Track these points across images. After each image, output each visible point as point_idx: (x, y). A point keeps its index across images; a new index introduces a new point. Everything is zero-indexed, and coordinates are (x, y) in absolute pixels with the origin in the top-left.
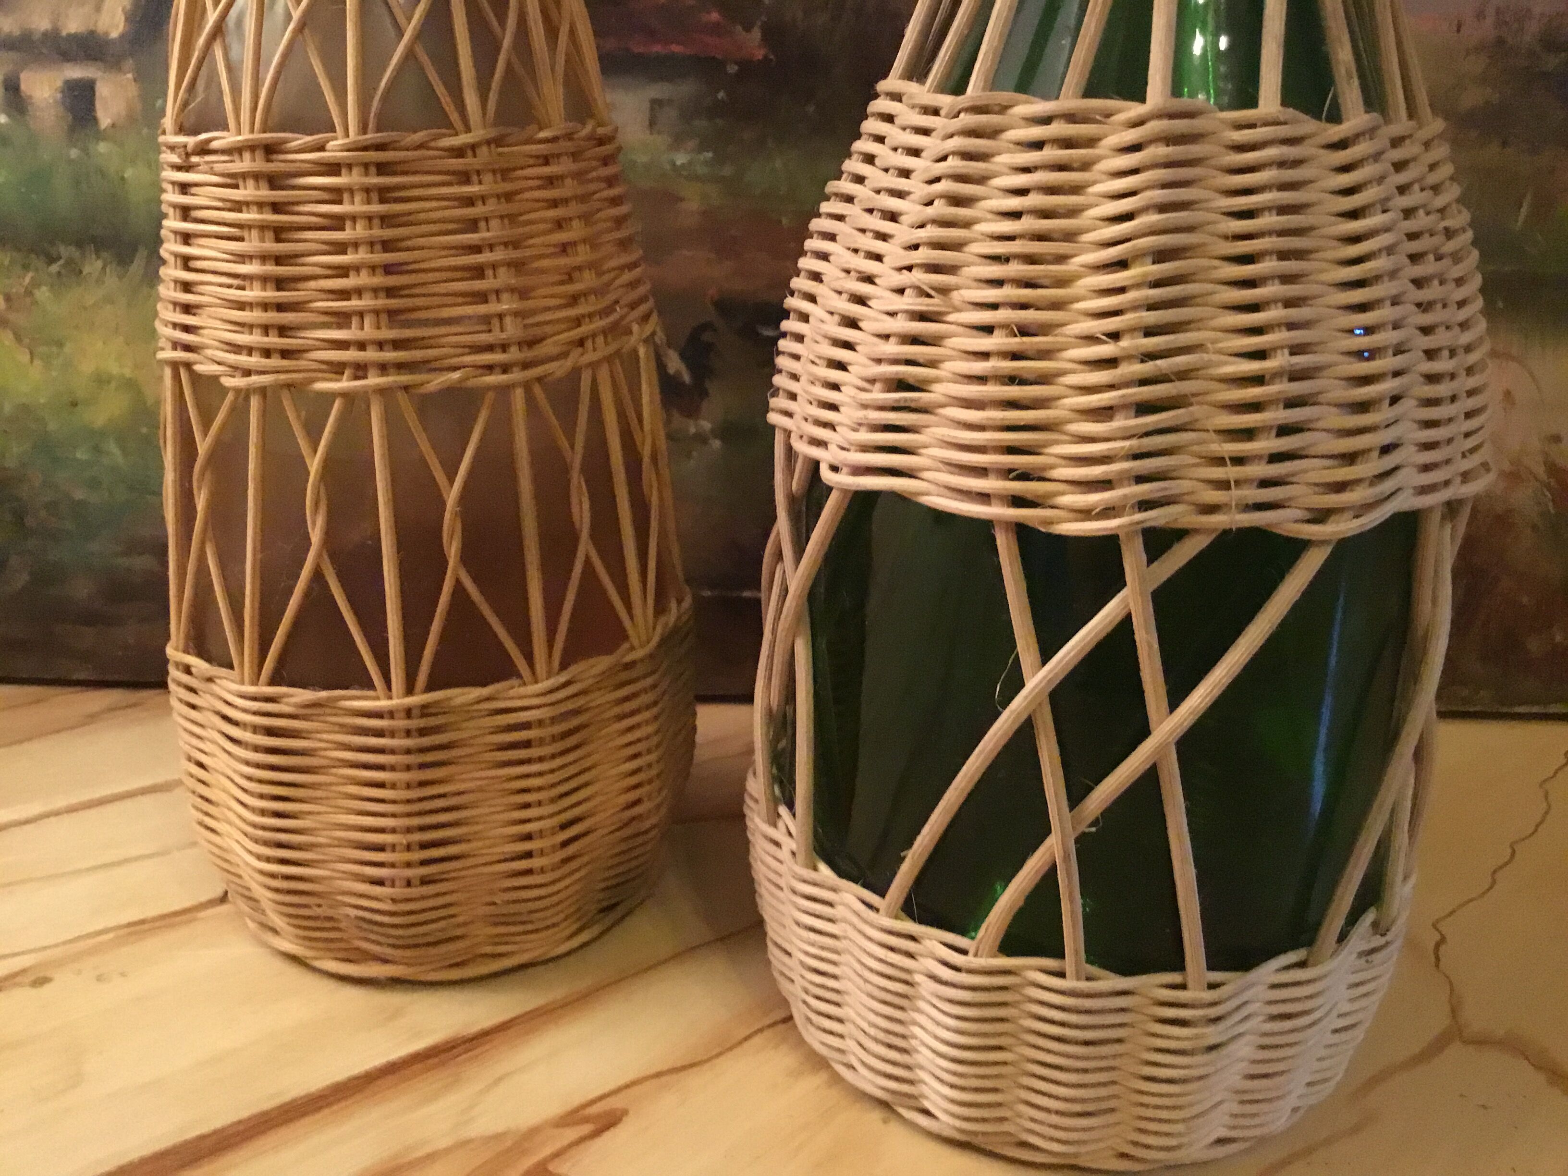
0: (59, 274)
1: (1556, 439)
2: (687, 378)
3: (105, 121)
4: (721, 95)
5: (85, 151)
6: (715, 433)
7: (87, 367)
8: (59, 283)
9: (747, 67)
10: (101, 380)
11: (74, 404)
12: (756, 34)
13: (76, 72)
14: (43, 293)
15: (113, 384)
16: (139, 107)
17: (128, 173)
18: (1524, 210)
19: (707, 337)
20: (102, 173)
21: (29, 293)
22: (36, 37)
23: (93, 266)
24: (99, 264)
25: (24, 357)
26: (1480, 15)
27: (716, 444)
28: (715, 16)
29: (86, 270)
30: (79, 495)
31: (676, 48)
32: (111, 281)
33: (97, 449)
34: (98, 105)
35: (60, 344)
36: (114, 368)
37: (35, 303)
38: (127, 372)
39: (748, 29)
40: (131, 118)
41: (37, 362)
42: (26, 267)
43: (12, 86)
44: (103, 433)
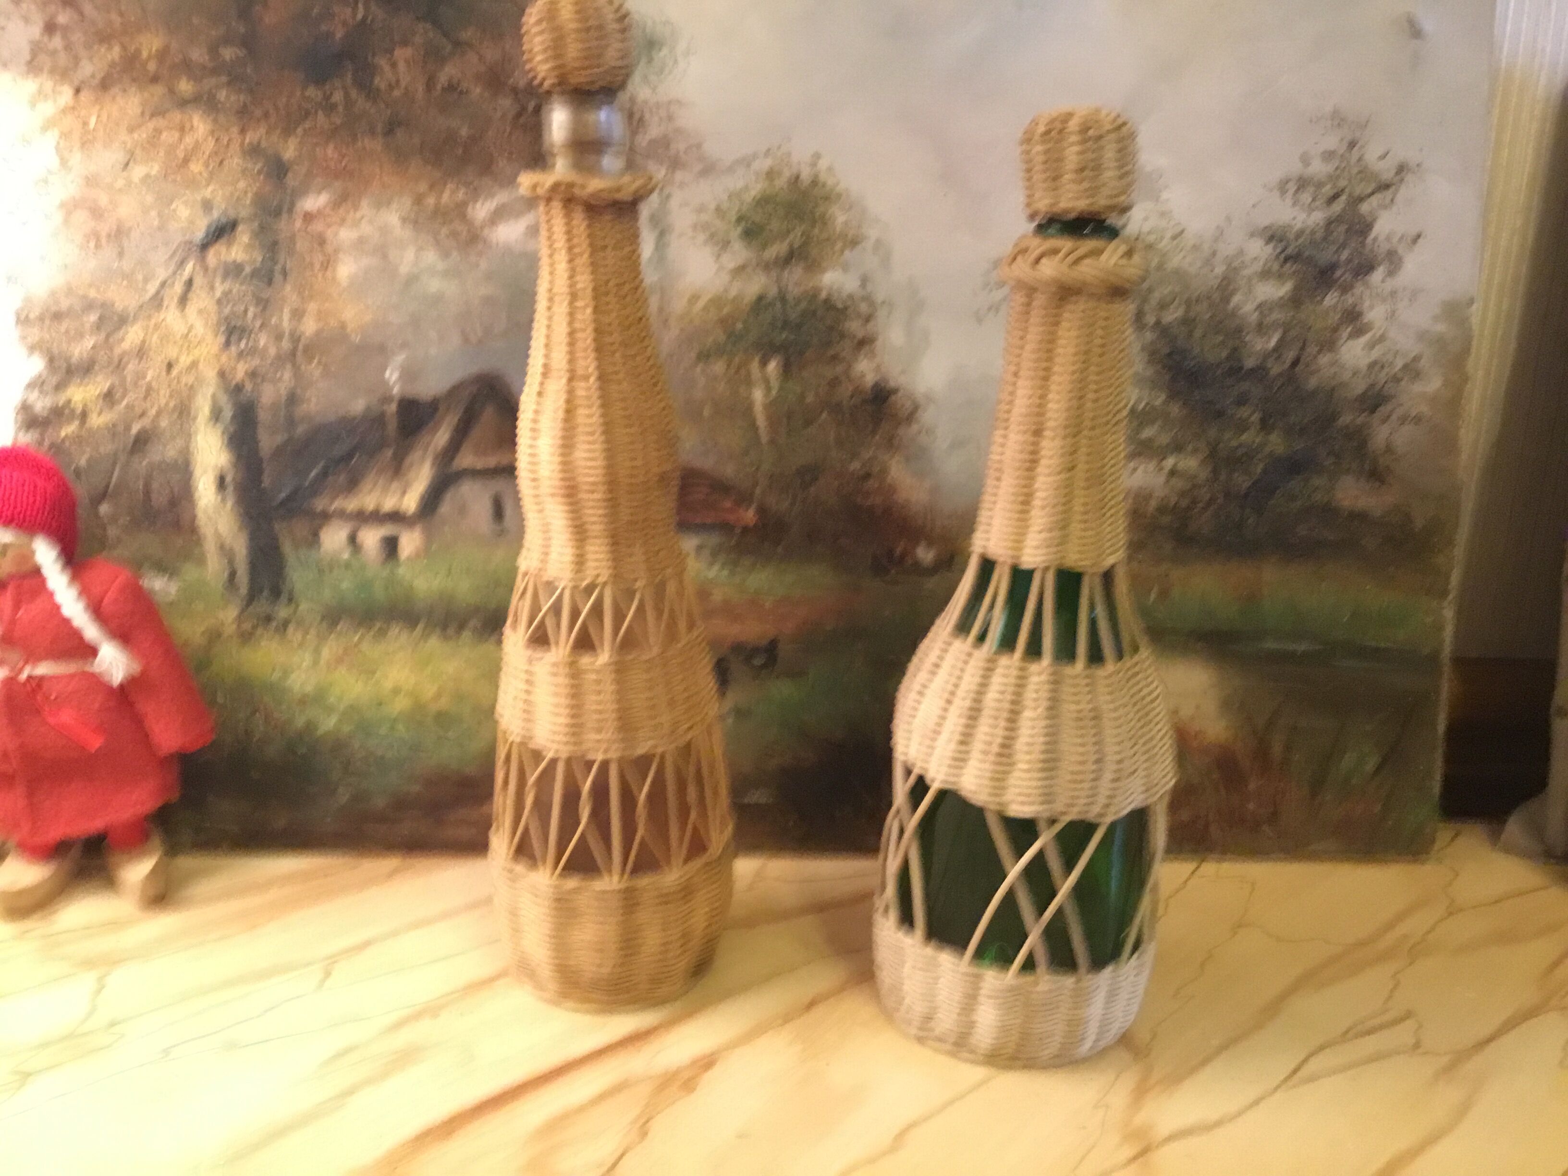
0: (375, 635)
3: (403, 555)
4: (733, 542)
5: (392, 571)
7: (388, 685)
8: (374, 639)
9: (745, 527)
10: (396, 691)
11: (380, 704)
12: (752, 512)
13: (388, 531)
14: (365, 646)
15: (403, 693)
16: (422, 547)
17: (415, 583)
19: (726, 663)
20: (401, 583)
21: (357, 646)
22: (367, 512)
23: (393, 631)
24: (398, 629)
25: (353, 679)
28: (730, 503)
29: (390, 632)
30: (381, 752)
31: (711, 519)
32: (404, 638)
33: (392, 728)
34: (400, 548)
35: (374, 672)
36: (404, 684)
37: (360, 650)
38: (412, 687)
39: (747, 508)
40: (417, 555)
41: (360, 682)
42: (356, 631)
43: (353, 539)
44: (395, 720)
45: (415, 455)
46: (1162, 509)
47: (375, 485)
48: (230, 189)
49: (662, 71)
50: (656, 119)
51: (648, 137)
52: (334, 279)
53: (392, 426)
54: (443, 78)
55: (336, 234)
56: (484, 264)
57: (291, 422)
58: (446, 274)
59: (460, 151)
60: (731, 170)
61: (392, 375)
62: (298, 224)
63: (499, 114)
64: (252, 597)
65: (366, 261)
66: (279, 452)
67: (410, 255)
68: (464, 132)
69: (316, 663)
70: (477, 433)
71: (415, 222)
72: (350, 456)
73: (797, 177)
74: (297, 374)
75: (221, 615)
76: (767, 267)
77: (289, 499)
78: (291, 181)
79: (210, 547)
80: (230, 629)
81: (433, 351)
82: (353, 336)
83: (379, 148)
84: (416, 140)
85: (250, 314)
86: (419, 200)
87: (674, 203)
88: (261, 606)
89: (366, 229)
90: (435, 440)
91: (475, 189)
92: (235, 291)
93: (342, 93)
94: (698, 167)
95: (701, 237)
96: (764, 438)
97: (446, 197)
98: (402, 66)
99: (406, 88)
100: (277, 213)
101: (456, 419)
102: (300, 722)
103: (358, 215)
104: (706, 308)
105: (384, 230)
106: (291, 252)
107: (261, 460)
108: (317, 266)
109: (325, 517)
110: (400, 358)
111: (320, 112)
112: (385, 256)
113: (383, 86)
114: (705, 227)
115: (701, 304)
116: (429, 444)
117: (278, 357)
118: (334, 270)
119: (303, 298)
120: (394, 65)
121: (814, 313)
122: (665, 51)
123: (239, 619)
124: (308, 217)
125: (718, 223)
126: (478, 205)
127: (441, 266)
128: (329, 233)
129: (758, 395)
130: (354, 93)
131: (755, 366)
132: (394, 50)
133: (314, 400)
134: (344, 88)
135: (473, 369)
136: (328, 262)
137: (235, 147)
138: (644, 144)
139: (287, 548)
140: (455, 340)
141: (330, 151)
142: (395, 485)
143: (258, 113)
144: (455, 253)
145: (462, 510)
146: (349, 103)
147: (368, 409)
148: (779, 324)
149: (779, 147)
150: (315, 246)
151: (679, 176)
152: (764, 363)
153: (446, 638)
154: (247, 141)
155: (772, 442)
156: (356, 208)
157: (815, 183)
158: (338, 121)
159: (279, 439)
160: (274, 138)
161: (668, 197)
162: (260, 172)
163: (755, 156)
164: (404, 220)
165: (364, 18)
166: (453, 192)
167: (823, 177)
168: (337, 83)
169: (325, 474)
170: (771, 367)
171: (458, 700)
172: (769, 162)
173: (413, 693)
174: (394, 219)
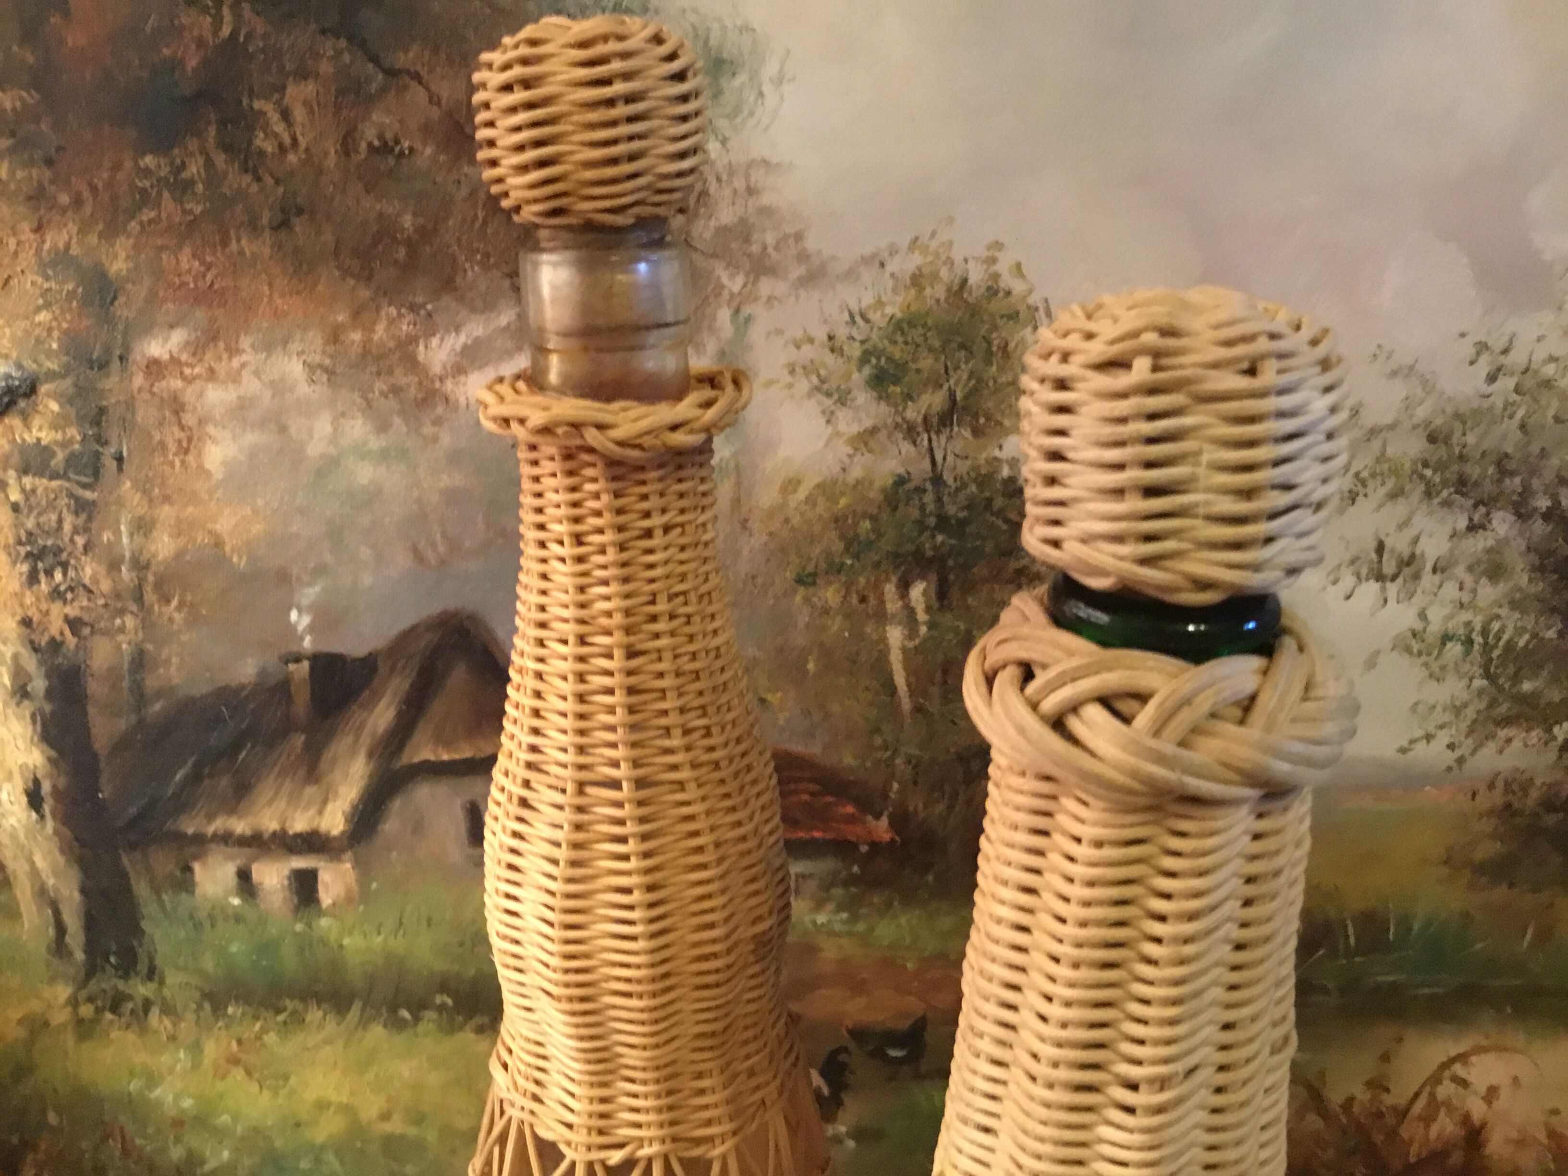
0: (285, 1023)
1: (1555, 1112)
2: (826, 1091)
3: (326, 898)
4: (855, 869)
5: (309, 925)
6: (850, 1135)
7: (310, 1095)
8: (285, 1029)
9: (875, 846)
10: (322, 1106)
11: (298, 1125)
12: (884, 821)
13: (300, 863)
14: (271, 1038)
15: (332, 1109)
16: (355, 888)
17: (346, 942)
18: (1528, 937)
19: (842, 1057)
20: (323, 942)
21: (259, 1037)
22: (266, 836)
23: (314, 1015)
24: (320, 1013)
25: (254, 1088)
26: (1491, 786)
27: (851, 1144)
28: (850, 809)
29: (309, 1018)
31: (817, 834)
32: (331, 1025)
33: (318, 1160)
34: (321, 889)
35: (286, 1078)
36: (333, 1096)
37: (263, 1045)
38: (345, 1100)
39: (878, 816)
40: (349, 899)
41: (266, 1093)
42: (256, 1018)
43: (244, 875)
44: (323, 1148)
45: (341, 745)
46: (1549, 804)
47: (277, 793)
48: (24, 324)
49: (737, 110)
50: (727, 192)
51: (713, 223)
52: (201, 467)
53: (302, 699)
54: (369, 134)
55: (201, 395)
56: (446, 439)
57: (140, 698)
58: (384, 456)
59: (401, 253)
60: (851, 275)
61: (300, 620)
62: (139, 380)
63: (464, 191)
64: (91, 970)
65: (251, 438)
66: (123, 744)
67: (323, 426)
68: (407, 221)
69: (196, 1065)
70: (438, 707)
71: (330, 372)
72: (236, 747)
73: (965, 281)
74: (147, 623)
75: (47, 993)
76: (911, 432)
77: (141, 816)
78: (123, 310)
79: (24, 892)
80: (61, 1017)
81: (367, 579)
82: (235, 560)
83: (267, 251)
84: (328, 237)
85: (67, 527)
86: (335, 337)
87: (756, 334)
88: (108, 982)
89: (251, 385)
90: (371, 721)
91: (429, 315)
92: (40, 491)
93: (201, 161)
94: (797, 271)
95: (803, 385)
96: (906, 704)
97: (380, 331)
98: (299, 114)
99: (307, 150)
100: (103, 366)
101: (406, 685)
102: (176, 1153)
103: (236, 362)
104: (810, 500)
105: (280, 387)
106: (127, 425)
107: (95, 756)
108: (172, 447)
109: (200, 841)
110: (310, 594)
111: (166, 194)
112: (283, 429)
113: (269, 147)
114: (809, 369)
115: (802, 493)
116: (362, 726)
117: (118, 596)
118: (199, 455)
119: (151, 501)
120: (286, 115)
121: (989, 501)
122: (741, 79)
123: (74, 1002)
124: (155, 368)
125: (830, 359)
126: (435, 341)
127: (375, 443)
128: (189, 395)
129: (895, 635)
130: (220, 159)
131: (890, 589)
132: (284, 88)
133: (175, 660)
134: (203, 151)
135: (433, 608)
136: (190, 440)
137: (27, 258)
138: (708, 235)
139: (141, 889)
140: (402, 559)
141: (185, 258)
142: (310, 791)
143: (64, 199)
144: (397, 421)
145: (418, 827)
146: (213, 178)
147: (263, 673)
148: (932, 521)
149: (933, 234)
150: (167, 414)
151: (766, 286)
152: (904, 586)
153: (399, 1025)
154: (47, 246)
155: (918, 709)
156: (233, 351)
157: (992, 292)
158: (198, 209)
159: (122, 724)
160: (93, 239)
161: (748, 320)
162: (71, 295)
163: (893, 251)
164: (310, 368)
165: (234, 34)
166: (391, 322)
167: (1008, 281)
168: (193, 144)
169: (196, 777)
170: (917, 592)
171: (419, 1119)
172: (916, 260)
173: (348, 1110)
174: (295, 368)
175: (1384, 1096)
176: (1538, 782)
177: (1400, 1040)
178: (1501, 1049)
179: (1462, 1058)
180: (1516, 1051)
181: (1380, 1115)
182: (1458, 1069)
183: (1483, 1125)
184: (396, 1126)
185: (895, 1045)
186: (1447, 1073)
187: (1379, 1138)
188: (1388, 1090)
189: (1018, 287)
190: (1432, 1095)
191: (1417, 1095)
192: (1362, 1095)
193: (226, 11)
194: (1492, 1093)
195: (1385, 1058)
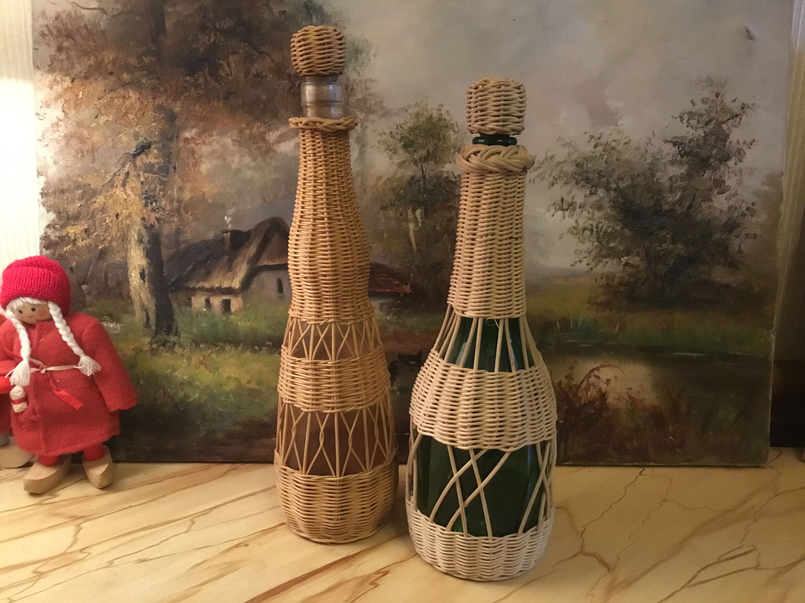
0: (218, 350)
1: (630, 389)
3: (233, 309)
4: (399, 302)
5: (227, 318)
6: (398, 390)
7: (226, 375)
8: (218, 352)
9: (406, 295)
10: (229, 378)
11: (221, 385)
12: (408, 286)
13: (225, 297)
14: (214, 355)
15: (232, 380)
16: (242, 306)
17: (239, 323)
18: (617, 328)
19: (395, 364)
20: (232, 324)
21: (210, 355)
22: (215, 288)
23: (228, 348)
24: (230, 347)
25: (207, 372)
26: (602, 278)
27: (398, 393)
28: (397, 282)
29: (226, 349)
30: (221, 410)
31: (387, 290)
32: (233, 352)
33: (227, 397)
34: (231, 306)
35: (218, 369)
36: (233, 375)
37: (211, 358)
38: (237, 377)
39: (406, 285)
40: (240, 310)
41: (211, 374)
42: (209, 349)
43: (208, 301)
44: (229, 393)
45: (239, 259)
46: (621, 284)
47: (219, 275)
48: (148, 127)
49: (363, 64)
50: (360, 89)
51: (355, 98)
52: (199, 171)
53: (228, 243)
54: (253, 71)
55: (201, 148)
56: (274, 163)
57: (178, 243)
58: (255, 168)
59: (262, 106)
60: (397, 114)
61: (227, 219)
62: (182, 144)
63: (281, 88)
64: (157, 332)
65: (215, 162)
66: (171, 258)
67: (237, 159)
68: (264, 97)
69: (189, 365)
70: (269, 247)
71: (239, 142)
72: (206, 260)
73: (431, 116)
74: (181, 220)
75: (142, 340)
76: (416, 163)
77: (177, 281)
78: (177, 123)
79: (137, 307)
80: (146, 348)
81: (248, 207)
82: (209, 200)
83: (222, 106)
84: (240, 101)
85: (158, 189)
86: (241, 131)
87: (368, 132)
88: (162, 336)
89: (216, 146)
90: (249, 252)
91: (270, 125)
92: (150, 178)
93: (203, 78)
94: (381, 113)
95: (383, 147)
96: (415, 248)
97: (255, 130)
98: (233, 65)
99: (235, 75)
100: (171, 139)
101: (260, 240)
102: (181, 394)
103: (211, 139)
104: (385, 183)
105: (224, 147)
106: (178, 158)
107: (163, 261)
108: (191, 165)
109: (194, 291)
110: (231, 211)
111: (192, 88)
112: (224, 160)
113: (223, 74)
114: (384, 142)
115: (382, 181)
116: (246, 253)
117: (172, 211)
118: (199, 167)
119: (184, 181)
120: (229, 65)
121: (440, 184)
122: (364, 55)
123: (151, 343)
124: (187, 140)
125: (391, 139)
126: (271, 133)
127: (252, 164)
128: (197, 149)
129: (411, 226)
130: (209, 78)
131: (410, 211)
132: (228, 57)
133: (189, 231)
134: (204, 76)
135: (268, 216)
136: (196, 162)
137: (151, 107)
138: (354, 101)
139: (175, 305)
140: (260, 201)
141: (197, 108)
142: (229, 274)
143: (162, 89)
144: (259, 158)
145: (263, 286)
146: (207, 83)
147: (216, 236)
148: (422, 190)
149: (422, 102)
150: (190, 155)
151: (371, 117)
152: (414, 211)
153: (255, 351)
154: (156, 103)
155: (419, 250)
156: (211, 136)
157: (440, 119)
158: (202, 93)
159: (172, 252)
160: (170, 101)
161: (366, 127)
162: (163, 118)
163: (410, 106)
164: (234, 141)
165: (214, 42)
166: (258, 127)
167: (445, 116)
168: (201, 73)
169: (194, 269)
170: (418, 212)
171: (260, 383)
172: (417, 109)
173: (237, 380)
174: (229, 141)
175: (572, 381)
176: (617, 276)
177: (576, 362)
178: (609, 366)
179: (597, 369)
180: (616, 367)
181: (570, 387)
182: (596, 373)
183: (606, 392)
184: (253, 386)
185: (412, 360)
186: (592, 374)
187: (571, 396)
188: (573, 379)
189: (448, 118)
190: (588, 381)
191: (583, 381)
192: (565, 381)
193: (212, 34)
194: (608, 381)
195: (571, 368)
